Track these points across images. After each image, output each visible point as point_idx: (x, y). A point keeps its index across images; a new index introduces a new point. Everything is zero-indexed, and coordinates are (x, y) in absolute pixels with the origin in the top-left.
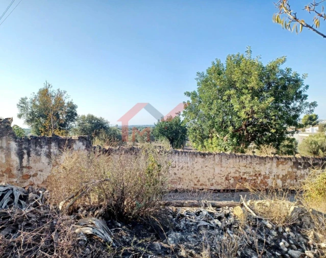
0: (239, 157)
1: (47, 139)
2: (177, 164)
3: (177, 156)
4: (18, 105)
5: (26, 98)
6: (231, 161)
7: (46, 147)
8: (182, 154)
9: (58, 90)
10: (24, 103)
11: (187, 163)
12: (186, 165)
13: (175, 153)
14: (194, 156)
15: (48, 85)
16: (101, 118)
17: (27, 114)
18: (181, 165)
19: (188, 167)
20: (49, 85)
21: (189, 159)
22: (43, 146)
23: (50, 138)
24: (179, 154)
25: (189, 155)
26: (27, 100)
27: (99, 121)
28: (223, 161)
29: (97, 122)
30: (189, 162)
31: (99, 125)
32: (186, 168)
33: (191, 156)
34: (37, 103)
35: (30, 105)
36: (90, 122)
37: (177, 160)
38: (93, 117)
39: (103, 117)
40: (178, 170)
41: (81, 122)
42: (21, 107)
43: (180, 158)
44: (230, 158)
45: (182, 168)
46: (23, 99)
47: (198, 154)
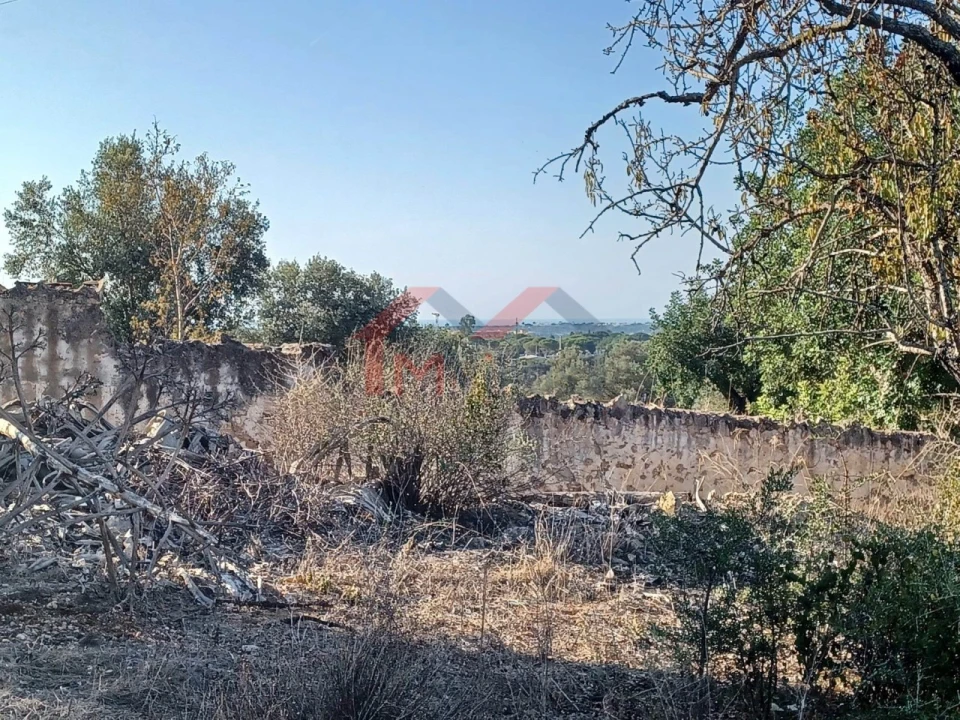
0: (884, 442)
1: (206, 351)
2: (638, 458)
3: (639, 428)
4: (9, 216)
5: (46, 185)
6: (852, 454)
7: (203, 375)
8: (659, 421)
9: (201, 159)
10: (34, 206)
11: (680, 454)
12: (674, 462)
13: (635, 416)
14: (705, 430)
15: (161, 140)
16: (376, 277)
17: (48, 257)
18: (655, 458)
19: (680, 468)
20: (168, 142)
21: (684, 440)
22: (196, 375)
23: (216, 347)
24: (647, 418)
25: (687, 424)
26: (48, 195)
27: (369, 291)
28: (821, 452)
29: (357, 297)
30: (685, 451)
31: (365, 315)
32: (675, 473)
33: (692, 429)
34: (92, 206)
35: (60, 216)
36: (322, 298)
37: (639, 441)
38: (334, 270)
39: (385, 275)
40: (643, 477)
41: (277, 297)
42: (24, 223)
43: (653, 433)
44: (847, 442)
45: (657, 473)
46: (29, 188)
47: (722, 424)
